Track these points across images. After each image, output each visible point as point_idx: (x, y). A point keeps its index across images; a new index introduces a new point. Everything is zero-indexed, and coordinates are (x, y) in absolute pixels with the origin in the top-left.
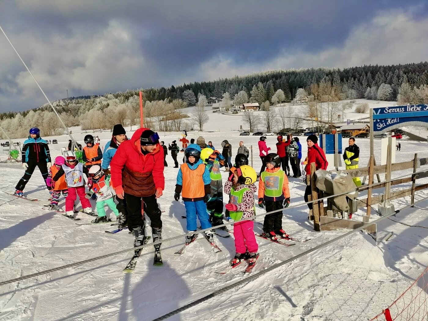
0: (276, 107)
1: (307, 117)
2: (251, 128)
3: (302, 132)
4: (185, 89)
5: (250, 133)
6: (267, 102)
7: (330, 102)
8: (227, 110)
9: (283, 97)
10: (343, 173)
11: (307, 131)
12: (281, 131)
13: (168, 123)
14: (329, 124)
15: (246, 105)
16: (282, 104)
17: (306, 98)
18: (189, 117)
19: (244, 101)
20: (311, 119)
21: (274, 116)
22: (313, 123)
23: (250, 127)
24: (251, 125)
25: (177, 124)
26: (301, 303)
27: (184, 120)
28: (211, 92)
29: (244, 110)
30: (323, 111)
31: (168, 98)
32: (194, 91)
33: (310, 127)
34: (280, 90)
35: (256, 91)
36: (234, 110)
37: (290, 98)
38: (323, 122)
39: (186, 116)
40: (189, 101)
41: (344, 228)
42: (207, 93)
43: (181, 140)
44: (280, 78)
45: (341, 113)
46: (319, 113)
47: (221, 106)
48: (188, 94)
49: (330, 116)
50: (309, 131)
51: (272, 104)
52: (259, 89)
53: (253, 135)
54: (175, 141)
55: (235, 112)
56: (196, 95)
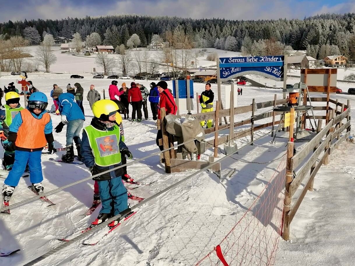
0: (132, 51)
1: (163, 62)
2: (105, 71)
3: (159, 77)
4: (27, 26)
5: (105, 76)
6: (122, 46)
7: (184, 50)
8: (78, 51)
9: (139, 41)
10: (191, 117)
11: (163, 76)
12: (137, 75)
13: (4, 62)
14: (184, 70)
15: (99, 47)
16: (138, 49)
17: (162, 44)
18: (32, 56)
19: (97, 43)
20: (167, 64)
21: (130, 60)
22: (168, 68)
23: (104, 69)
24: (105, 68)
25: (17, 63)
26: (147, 248)
27: (26, 60)
28: (59, 31)
29: (97, 53)
30: (178, 57)
31: (4, 34)
32: (37, 29)
33: (166, 72)
34: (135, 34)
35: (110, 34)
36: (86, 52)
37: (146, 43)
38: (178, 68)
39: (28, 56)
40: (32, 39)
41: (193, 169)
42: (55, 32)
43: (19, 82)
44: (136, 23)
45: (194, 60)
46: (174, 59)
47: (71, 46)
48: (30, 31)
49: (184, 62)
50: (165, 76)
51: (127, 48)
52: (113, 32)
53: (108, 77)
54: (13, 83)
55: (88, 54)
56: (41, 33)
